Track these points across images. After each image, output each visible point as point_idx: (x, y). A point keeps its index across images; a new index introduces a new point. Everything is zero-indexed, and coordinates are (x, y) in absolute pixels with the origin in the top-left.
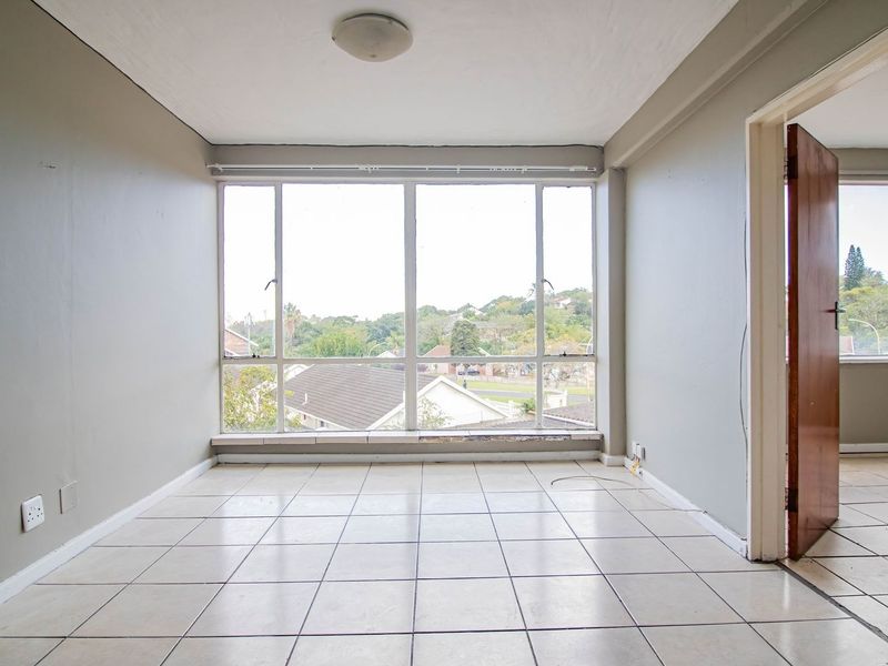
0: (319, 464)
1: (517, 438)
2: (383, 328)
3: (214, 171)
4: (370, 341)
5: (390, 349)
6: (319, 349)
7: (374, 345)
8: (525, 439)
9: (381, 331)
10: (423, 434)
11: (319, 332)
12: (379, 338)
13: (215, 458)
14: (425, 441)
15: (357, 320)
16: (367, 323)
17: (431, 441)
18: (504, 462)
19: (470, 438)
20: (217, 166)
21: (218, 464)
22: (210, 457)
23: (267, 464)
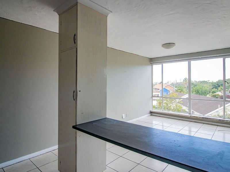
0: (169, 118)
1: (216, 120)
2: (217, 84)
3: (151, 63)
4: (212, 88)
5: (220, 91)
6: (194, 91)
7: (214, 90)
8: (218, 120)
9: (217, 85)
10: (192, 115)
11: (196, 85)
12: (216, 88)
13: (151, 114)
14: (192, 117)
15: (209, 82)
16: (212, 83)
17: (193, 117)
18: (212, 125)
19: (203, 118)
20: (151, 62)
21: (152, 115)
22: (150, 113)
23: (160, 116)
